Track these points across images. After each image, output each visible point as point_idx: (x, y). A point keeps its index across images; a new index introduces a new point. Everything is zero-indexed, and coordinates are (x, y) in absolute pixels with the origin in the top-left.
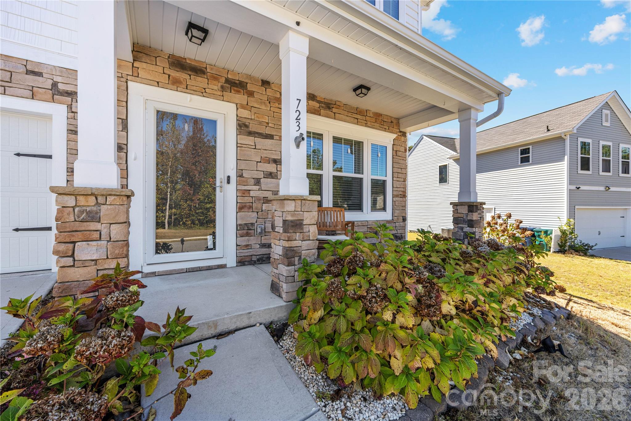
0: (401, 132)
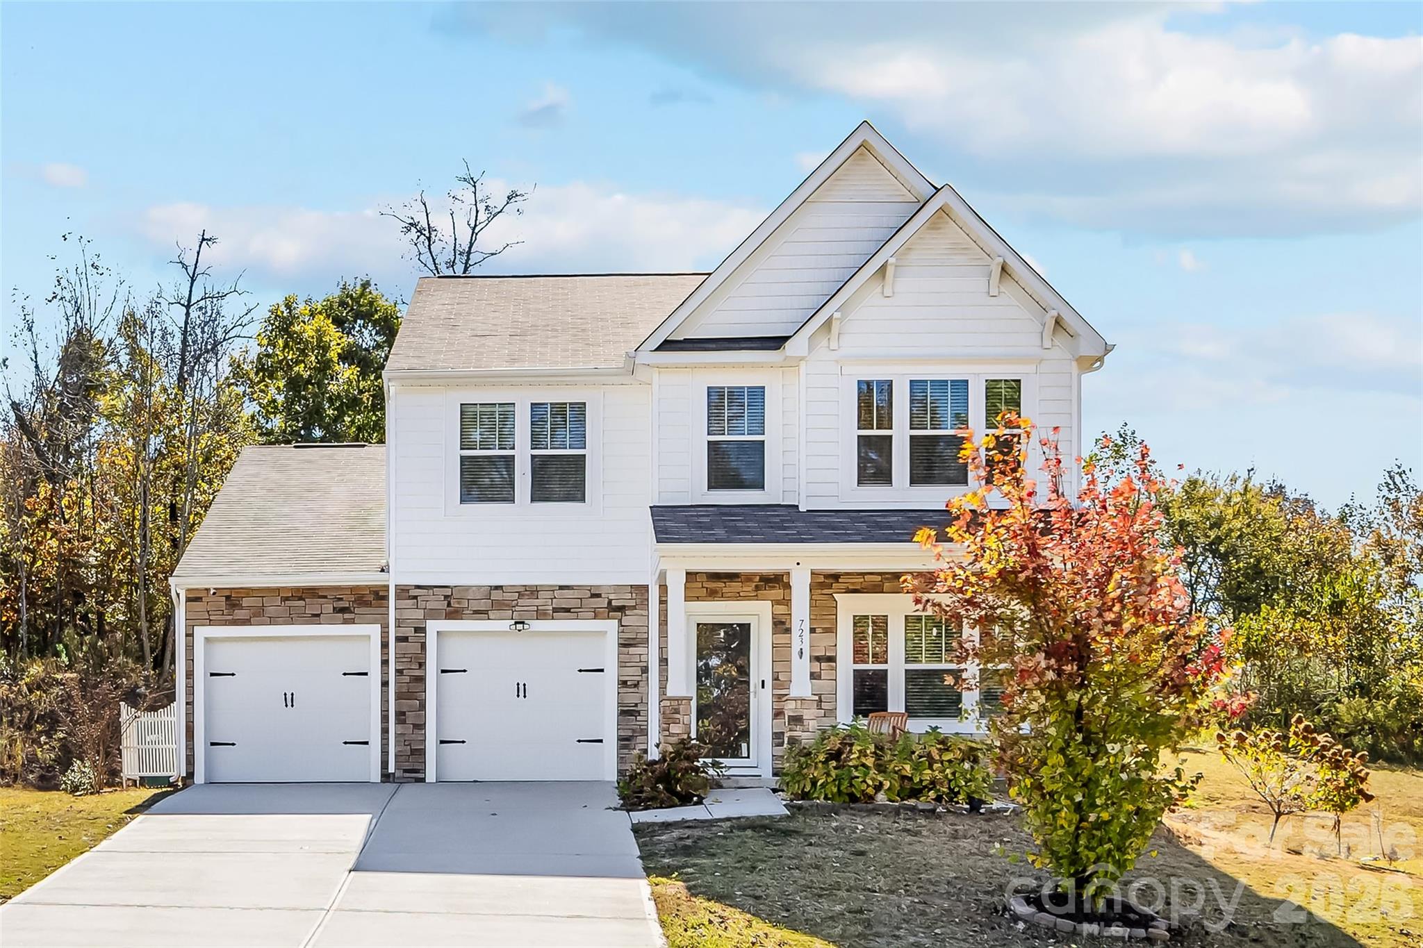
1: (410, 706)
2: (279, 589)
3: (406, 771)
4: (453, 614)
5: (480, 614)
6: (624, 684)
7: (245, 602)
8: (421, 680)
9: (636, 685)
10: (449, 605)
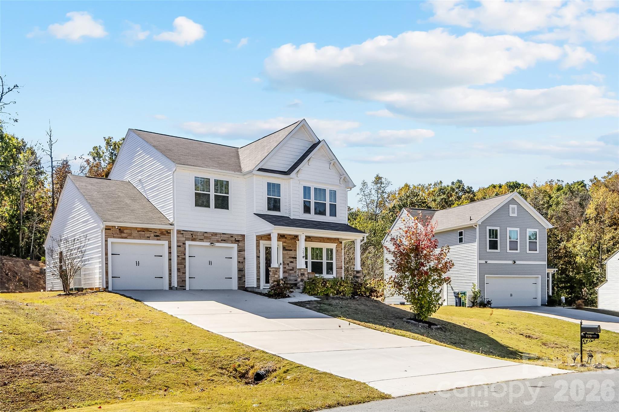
0: (339, 242)
1: (181, 267)
2: (136, 228)
3: (180, 287)
4: (193, 240)
5: (201, 240)
6: (239, 262)
7: (125, 231)
8: (184, 259)
9: (242, 263)
10: (192, 237)
